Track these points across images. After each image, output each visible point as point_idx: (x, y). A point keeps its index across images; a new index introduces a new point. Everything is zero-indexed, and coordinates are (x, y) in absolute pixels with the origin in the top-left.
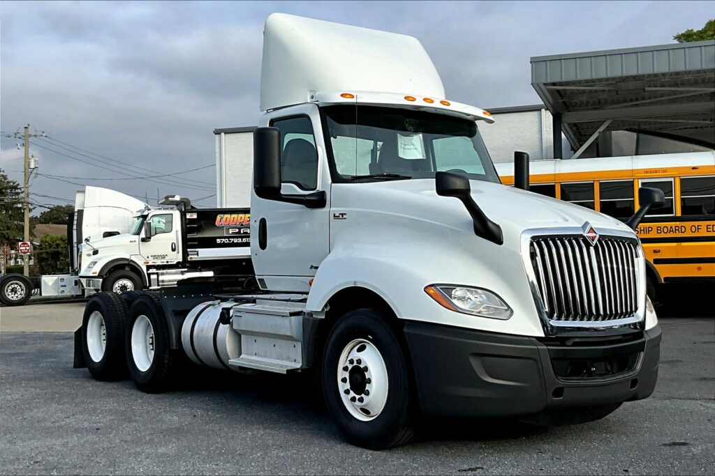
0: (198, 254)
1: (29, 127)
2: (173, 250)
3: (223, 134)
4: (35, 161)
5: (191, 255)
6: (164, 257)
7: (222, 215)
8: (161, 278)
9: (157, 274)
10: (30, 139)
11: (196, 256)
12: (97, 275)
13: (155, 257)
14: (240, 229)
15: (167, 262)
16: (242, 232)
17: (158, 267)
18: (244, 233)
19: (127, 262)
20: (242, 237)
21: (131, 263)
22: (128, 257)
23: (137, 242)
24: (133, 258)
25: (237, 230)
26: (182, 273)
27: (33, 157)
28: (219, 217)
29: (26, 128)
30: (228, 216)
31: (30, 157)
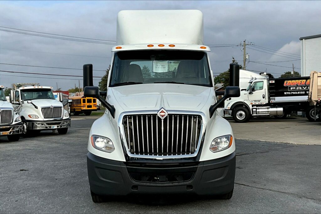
0: (275, 100)
1: (246, 41)
2: (264, 98)
3: (304, 40)
4: (248, 55)
5: (272, 100)
6: (259, 101)
7: (287, 81)
8: (258, 110)
9: (256, 109)
10: (246, 46)
11: (274, 101)
12: (229, 109)
13: (255, 101)
14: (296, 87)
15: (261, 103)
16: (297, 89)
17: (257, 106)
18: (298, 89)
19: (242, 103)
20: (297, 91)
21: (244, 104)
22: (243, 101)
23: (247, 95)
24: (245, 102)
25: (295, 88)
26: (268, 108)
27: (247, 54)
28: (285, 82)
29: (244, 41)
30: (290, 81)
31: (246, 54)
